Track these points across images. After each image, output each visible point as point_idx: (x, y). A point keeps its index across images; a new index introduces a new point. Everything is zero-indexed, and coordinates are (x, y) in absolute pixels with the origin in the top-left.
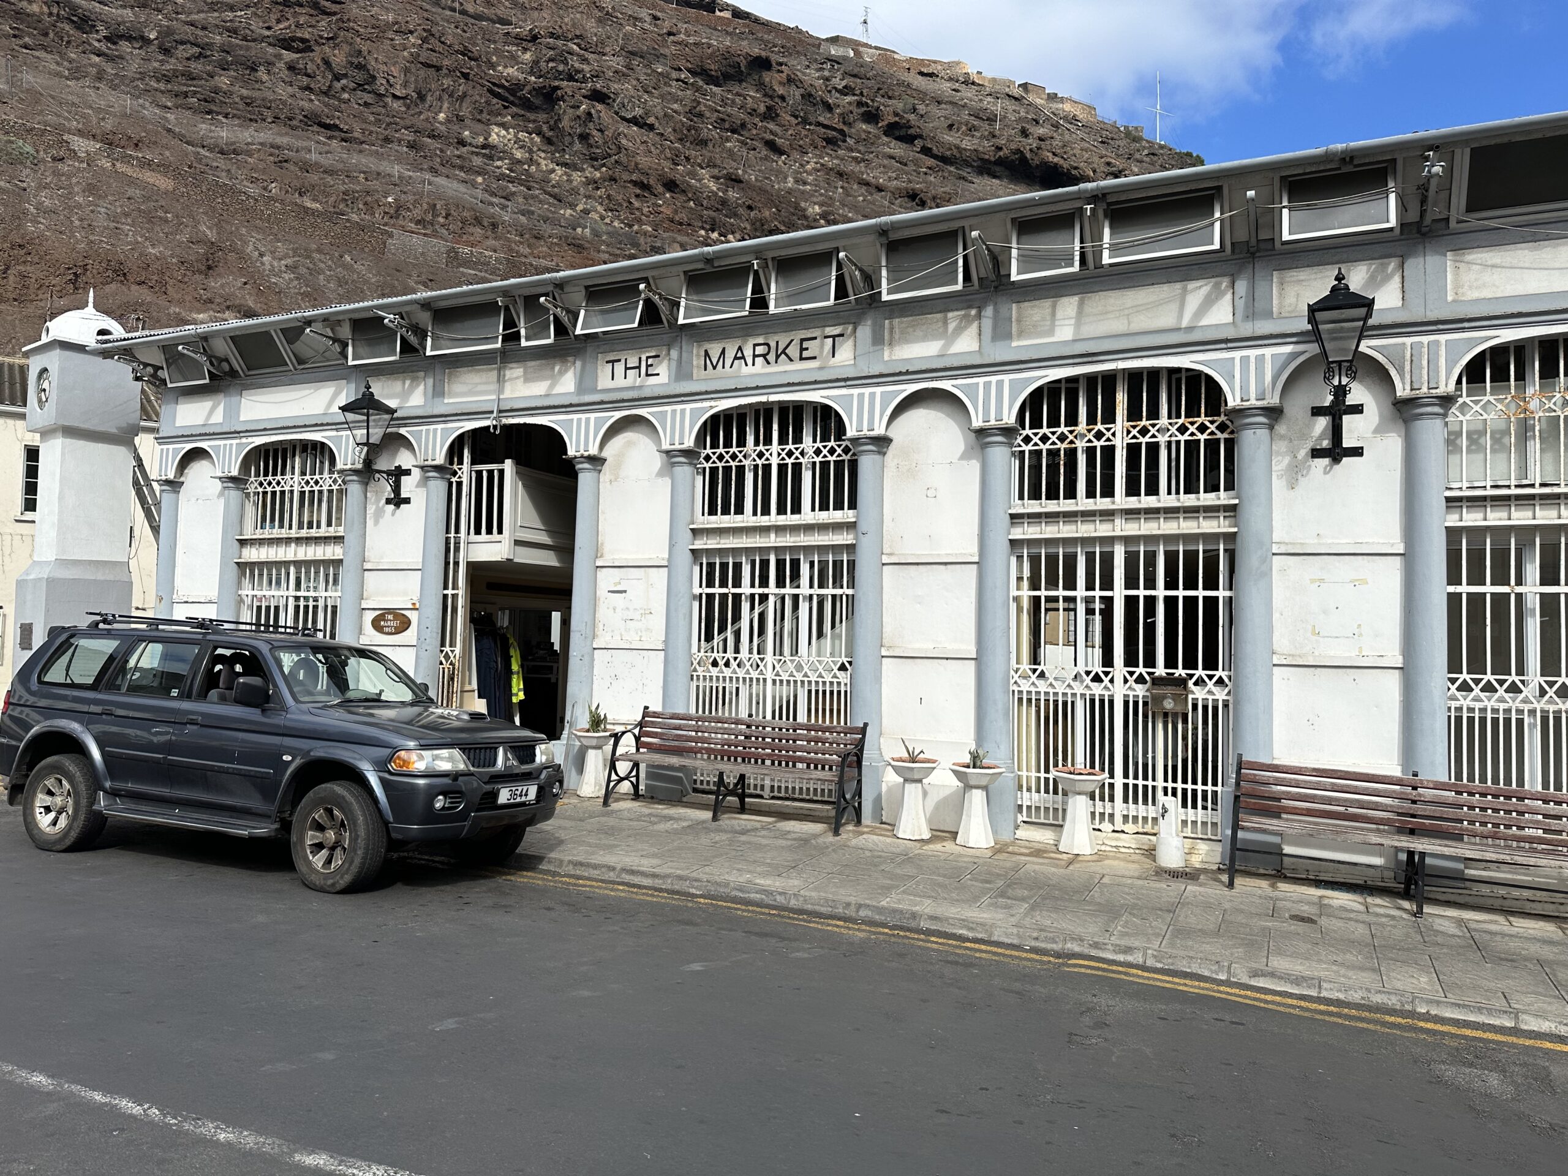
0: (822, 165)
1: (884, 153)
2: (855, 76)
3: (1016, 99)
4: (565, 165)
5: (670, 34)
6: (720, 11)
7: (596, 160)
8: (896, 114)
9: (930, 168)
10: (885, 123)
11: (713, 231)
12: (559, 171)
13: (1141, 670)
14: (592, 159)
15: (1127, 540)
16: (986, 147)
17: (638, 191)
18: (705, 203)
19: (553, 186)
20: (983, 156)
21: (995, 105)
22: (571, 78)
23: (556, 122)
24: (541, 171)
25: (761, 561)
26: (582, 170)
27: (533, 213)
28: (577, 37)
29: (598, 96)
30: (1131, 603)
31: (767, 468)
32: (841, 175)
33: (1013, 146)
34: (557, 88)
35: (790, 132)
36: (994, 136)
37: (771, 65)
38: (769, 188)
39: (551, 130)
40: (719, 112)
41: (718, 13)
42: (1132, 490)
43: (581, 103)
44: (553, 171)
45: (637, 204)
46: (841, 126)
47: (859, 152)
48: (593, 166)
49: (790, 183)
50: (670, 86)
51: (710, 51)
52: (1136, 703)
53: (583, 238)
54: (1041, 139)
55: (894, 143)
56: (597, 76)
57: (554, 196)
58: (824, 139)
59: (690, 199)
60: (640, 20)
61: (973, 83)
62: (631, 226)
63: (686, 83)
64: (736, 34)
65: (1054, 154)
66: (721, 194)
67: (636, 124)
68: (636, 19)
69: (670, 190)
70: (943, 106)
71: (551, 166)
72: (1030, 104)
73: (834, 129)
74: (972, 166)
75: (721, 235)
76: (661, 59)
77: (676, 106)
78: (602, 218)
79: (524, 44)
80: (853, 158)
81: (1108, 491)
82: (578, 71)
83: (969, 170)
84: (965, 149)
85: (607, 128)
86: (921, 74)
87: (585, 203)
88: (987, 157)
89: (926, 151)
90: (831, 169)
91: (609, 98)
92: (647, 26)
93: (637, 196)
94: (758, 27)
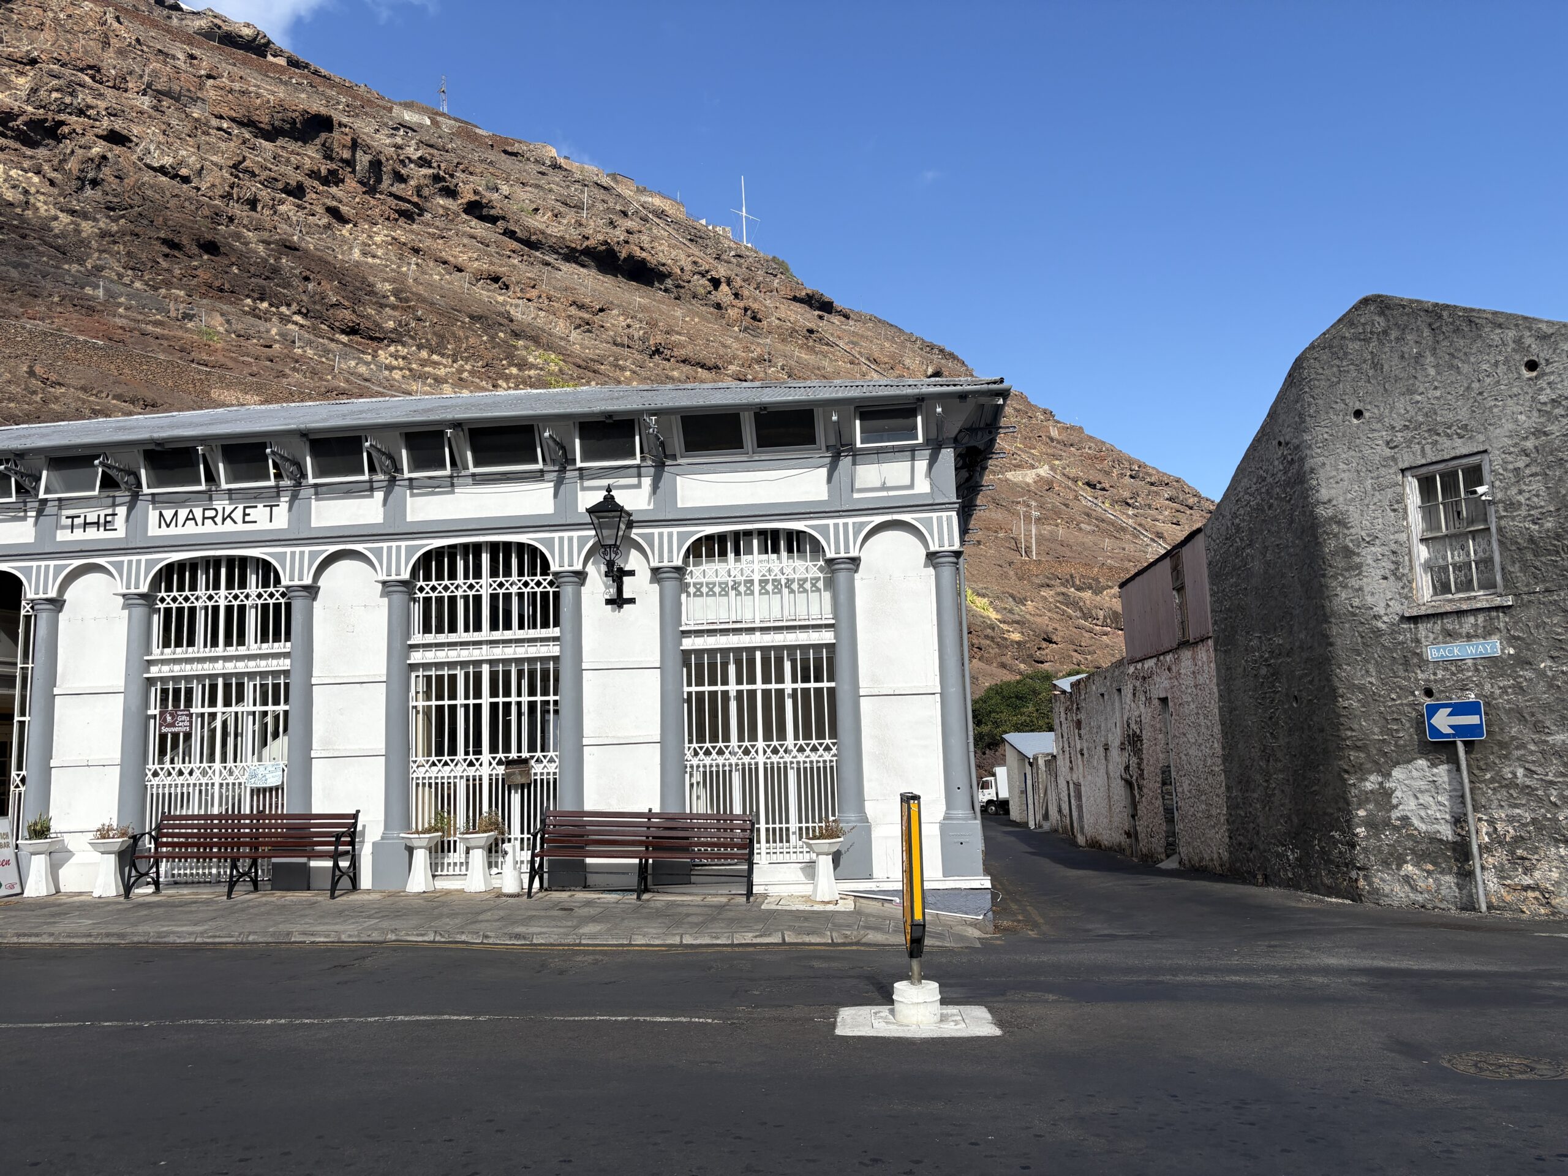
0: (393, 238)
1: (465, 232)
2: (431, 146)
3: (605, 188)
4: (72, 212)
5: (209, 77)
6: (275, 56)
7: (113, 209)
8: (476, 192)
9: (514, 252)
10: (464, 201)
11: (262, 300)
12: (65, 218)
13: (501, 755)
14: (108, 208)
15: (491, 662)
16: (573, 236)
17: (166, 250)
18: (252, 269)
19: (56, 236)
20: (568, 244)
21: (582, 192)
22: (81, 112)
23: (60, 161)
24: (40, 218)
25: (210, 685)
26: (95, 220)
27: (27, 266)
28: (91, 67)
29: (115, 138)
30: (494, 707)
31: (216, 609)
32: (416, 251)
33: (601, 237)
34: (62, 123)
35: (357, 200)
36: (580, 225)
37: (332, 125)
38: (330, 259)
39: (55, 170)
40: (270, 170)
41: (270, 58)
42: (494, 627)
43: (95, 143)
44: (56, 218)
45: (164, 264)
46: (415, 199)
47: (437, 228)
48: (109, 217)
49: (356, 254)
50: (209, 134)
51: (258, 101)
52: (497, 780)
53: (93, 298)
54: (628, 232)
55: (474, 222)
56: (115, 115)
57: (57, 248)
58: (396, 211)
59: (233, 264)
60: (174, 57)
61: (560, 167)
62: (156, 289)
63: (229, 134)
64: (291, 84)
65: (642, 248)
66: (272, 261)
67: (165, 174)
68: (167, 55)
69: (207, 252)
70: (528, 189)
71: (53, 212)
72: (619, 195)
73: (409, 202)
74: (560, 254)
75: (271, 305)
76: (199, 103)
77: (214, 158)
78: (120, 276)
79: (19, 67)
80: (429, 233)
81: (478, 628)
82: (89, 107)
83: (555, 256)
84: (551, 236)
85: (127, 175)
86: (505, 152)
87: (99, 259)
88: (574, 245)
89: (510, 234)
90: (404, 244)
91: (131, 141)
92: (180, 64)
93: (166, 256)
94: (319, 80)
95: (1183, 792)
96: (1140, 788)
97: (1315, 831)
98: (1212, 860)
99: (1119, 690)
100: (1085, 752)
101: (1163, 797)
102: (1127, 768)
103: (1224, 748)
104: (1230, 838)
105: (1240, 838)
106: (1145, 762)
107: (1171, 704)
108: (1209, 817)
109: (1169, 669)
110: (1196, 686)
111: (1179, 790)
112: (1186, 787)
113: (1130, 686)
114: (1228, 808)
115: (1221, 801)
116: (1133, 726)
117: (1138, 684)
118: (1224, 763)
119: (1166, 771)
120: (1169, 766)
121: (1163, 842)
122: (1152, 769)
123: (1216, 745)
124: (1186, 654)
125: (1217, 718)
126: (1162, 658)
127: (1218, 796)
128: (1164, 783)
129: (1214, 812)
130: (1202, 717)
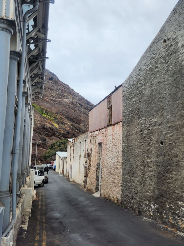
95: (104, 173)
96: (89, 169)
97: (168, 199)
98: (114, 198)
99: (86, 141)
100: (74, 157)
101: (97, 173)
102: (86, 163)
103: (123, 160)
104: (122, 192)
105: (127, 193)
106: (92, 161)
107: (102, 144)
108: (114, 183)
109: (103, 134)
110: (113, 139)
111: (103, 172)
112: (105, 171)
113: (89, 140)
114: (122, 181)
115: (120, 178)
116: (89, 151)
117: (92, 139)
118: (122, 165)
119: (98, 165)
120: (99, 164)
121: (95, 187)
122: (94, 164)
123: (119, 158)
124: (110, 128)
125: (121, 149)
126: (101, 130)
127: (118, 176)
128: (97, 169)
129: (116, 181)
130: (114, 149)
